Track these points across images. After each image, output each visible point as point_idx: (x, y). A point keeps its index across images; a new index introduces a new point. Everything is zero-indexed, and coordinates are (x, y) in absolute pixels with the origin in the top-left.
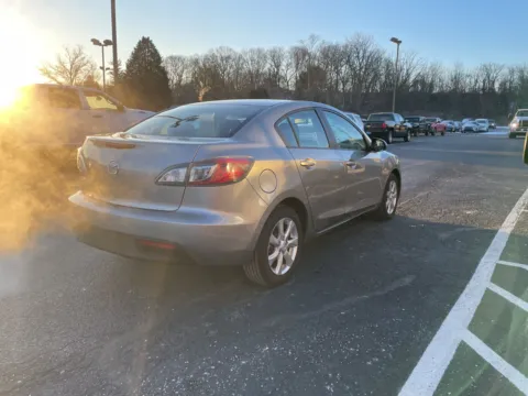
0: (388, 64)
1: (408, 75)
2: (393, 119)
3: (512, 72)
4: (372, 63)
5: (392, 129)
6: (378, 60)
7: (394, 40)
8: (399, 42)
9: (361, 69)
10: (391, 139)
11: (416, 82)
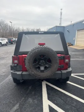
0: (10, 26)
1: (14, 29)
2: (13, 39)
3: (32, 30)
4: (6, 26)
5: (13, 41)
6: (7, 26)
7: (10, 22)
8: (12, 23)
9: (4, 27)
10: (13, 43)
11: (16, 31)
